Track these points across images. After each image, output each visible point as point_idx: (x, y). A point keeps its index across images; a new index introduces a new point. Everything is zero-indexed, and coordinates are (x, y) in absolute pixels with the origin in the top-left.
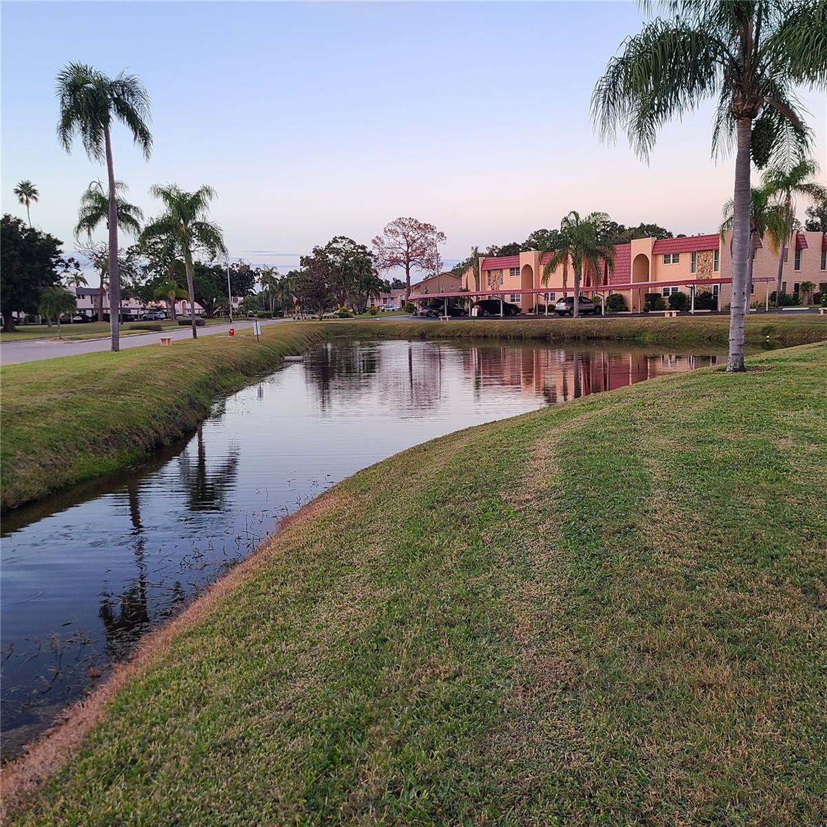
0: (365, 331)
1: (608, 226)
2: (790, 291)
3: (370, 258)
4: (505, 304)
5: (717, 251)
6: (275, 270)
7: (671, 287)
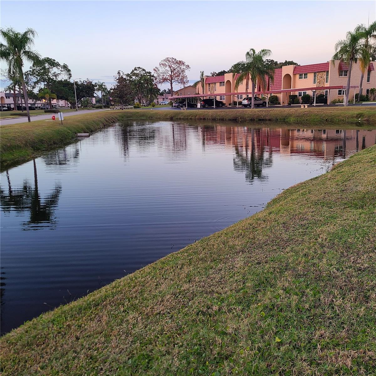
0: (143, 116)
1: (270, 62)
2: (364, 93)
3: (153, 78)
4: (217, 101)
5: (328, 72)
6: (104, 84)
7: (302, 92)
